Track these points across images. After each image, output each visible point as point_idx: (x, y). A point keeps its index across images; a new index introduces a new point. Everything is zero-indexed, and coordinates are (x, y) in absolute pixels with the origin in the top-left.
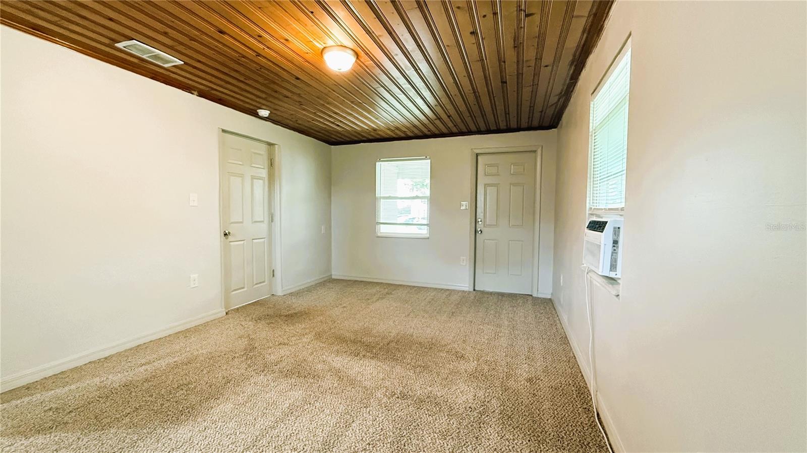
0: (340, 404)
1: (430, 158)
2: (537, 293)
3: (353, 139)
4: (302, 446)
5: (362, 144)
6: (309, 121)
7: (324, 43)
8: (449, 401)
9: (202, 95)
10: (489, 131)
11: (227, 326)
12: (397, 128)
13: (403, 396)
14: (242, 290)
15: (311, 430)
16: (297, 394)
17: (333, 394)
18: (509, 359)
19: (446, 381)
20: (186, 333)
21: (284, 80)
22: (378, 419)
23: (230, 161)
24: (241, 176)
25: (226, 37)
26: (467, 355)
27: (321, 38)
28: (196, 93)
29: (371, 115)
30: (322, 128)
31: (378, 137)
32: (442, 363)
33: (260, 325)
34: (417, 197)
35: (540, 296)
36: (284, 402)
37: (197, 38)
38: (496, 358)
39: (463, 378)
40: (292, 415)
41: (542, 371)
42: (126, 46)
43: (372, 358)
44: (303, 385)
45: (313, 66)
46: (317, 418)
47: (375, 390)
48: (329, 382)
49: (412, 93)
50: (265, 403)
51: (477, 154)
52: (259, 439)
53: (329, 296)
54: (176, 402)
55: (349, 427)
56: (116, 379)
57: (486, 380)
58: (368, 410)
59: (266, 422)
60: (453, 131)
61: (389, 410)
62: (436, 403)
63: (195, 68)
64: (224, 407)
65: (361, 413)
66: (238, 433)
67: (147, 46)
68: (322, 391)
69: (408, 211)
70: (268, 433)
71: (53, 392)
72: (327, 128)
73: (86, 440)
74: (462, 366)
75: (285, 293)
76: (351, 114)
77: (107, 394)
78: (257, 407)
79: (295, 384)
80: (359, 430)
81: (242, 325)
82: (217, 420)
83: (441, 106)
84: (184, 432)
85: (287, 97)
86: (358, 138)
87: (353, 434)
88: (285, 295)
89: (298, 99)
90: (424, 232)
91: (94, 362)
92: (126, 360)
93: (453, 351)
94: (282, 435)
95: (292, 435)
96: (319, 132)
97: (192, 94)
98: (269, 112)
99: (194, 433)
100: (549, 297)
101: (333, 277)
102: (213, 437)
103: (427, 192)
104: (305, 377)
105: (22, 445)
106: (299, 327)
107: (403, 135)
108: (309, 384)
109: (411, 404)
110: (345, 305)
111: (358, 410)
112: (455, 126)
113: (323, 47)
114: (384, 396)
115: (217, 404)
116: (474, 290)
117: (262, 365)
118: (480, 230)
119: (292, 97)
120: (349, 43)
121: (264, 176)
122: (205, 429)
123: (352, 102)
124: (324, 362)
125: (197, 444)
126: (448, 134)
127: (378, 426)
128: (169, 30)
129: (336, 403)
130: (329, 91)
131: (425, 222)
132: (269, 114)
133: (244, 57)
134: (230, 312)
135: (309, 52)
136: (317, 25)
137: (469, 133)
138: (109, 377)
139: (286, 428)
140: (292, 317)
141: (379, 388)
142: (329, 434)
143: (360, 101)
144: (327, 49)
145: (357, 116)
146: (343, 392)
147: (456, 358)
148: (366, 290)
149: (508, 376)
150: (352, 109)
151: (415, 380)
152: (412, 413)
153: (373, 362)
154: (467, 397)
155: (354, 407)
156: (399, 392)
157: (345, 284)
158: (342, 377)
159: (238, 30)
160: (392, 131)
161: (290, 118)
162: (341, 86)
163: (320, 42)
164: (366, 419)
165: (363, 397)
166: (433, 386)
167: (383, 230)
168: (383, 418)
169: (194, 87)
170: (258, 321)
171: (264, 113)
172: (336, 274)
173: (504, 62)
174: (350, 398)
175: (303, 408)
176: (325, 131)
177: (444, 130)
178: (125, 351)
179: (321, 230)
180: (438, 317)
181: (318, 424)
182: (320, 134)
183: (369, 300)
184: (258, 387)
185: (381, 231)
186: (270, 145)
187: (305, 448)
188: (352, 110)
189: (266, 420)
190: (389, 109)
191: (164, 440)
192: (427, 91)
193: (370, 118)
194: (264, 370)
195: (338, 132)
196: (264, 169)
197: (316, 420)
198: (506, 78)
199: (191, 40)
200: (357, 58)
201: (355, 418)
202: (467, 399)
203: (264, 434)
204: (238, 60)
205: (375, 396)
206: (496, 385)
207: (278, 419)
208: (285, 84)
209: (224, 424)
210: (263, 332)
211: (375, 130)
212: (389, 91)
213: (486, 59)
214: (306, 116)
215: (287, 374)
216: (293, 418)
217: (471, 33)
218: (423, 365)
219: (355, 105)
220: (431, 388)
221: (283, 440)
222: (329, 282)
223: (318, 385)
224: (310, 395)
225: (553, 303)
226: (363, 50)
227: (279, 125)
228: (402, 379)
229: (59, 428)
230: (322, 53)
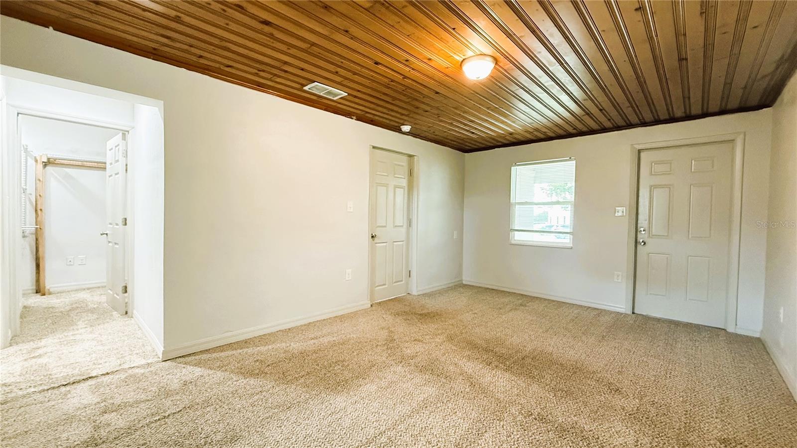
0: (473, 410)
1: (575, 159)
2: (736, 328)
3: (488, 145)
4: (436, 441)
5: (496, 149)
6: (445, 132)
7: (464, 56)
8: (601, 438)
9: (359, 119)
10: (657, 122)
11: (372, 317)
12: (537, 130)
13: (542, 419)
14: (384, 287)
15: (444, 429)
16: (430, 391)
17: (465, 398)
18: (688, 407)
19: (595, 415)
20: (341, 318)
21: (425, 96)
22: (512, 436)
23: (378, 173)
24: (386, 185)
25: (380, 66)
26: (624, 389)
27: (461, 51)
28: (355, 118)
29: (509, 120)
30: (458, 138)
31: (514, 140)
32: (590, 393)
33: (397, 320)
34: (558, 203)
35: (739, 332)
36: (419, 394)
37: (357, 72)
38: (669, 401)
39: (619, 416)
40: (426, 409)
41: (745, 433)
42: (311, 88)
43: (505, 371)
44: (436, 383)
45: (452, 78)
46: (450, 418)
47: (509, 405)
48: (460, 385)
49: (556, 90)
50: (403, 392)
51: (639, 150)
52: (398, 423)
53: (461, 300)
54: (335, 374)
55: (481, 436)
56: (296, 346)
57: (653, 426)
58: (502, 423)
59: (404, 409)
60: (607, 127)
61: (525, 430)
62: (583, 437)
63: (355, 97)
64: (370, 388)
65: (494, 425)
66: (381, 413)
67: (324, 86)
68: (454, 393)
69: (544, 218)
70: (405, 420)
71: (259, 348)
72: (462, 136)
73: (277, 389)
74: (618, 401)
75: (420, 293)
76: (487, 120)
77: (291, 357)
78: (396, 394)
79: (429, 380)
80: (492, 442)
81: (384, 318)
82: (365, 397)
83: (591, 99)
84: (340, 401)
85: (427, 111)
86: (493, 143)
87: (486, 445)
88: (419, 295)
89: (436, 112)
90: (566, 241)
91: (282, 331)
92: (302, 333)
93: (605, 380)
94: (417, 426)
95: (427, 428)
96: (454, 141)
97: (352, 119)
98: (410, 127)
99: (348, 403)
100: (757, 335)
101: (464, 282)
102: (362, 411)
103: (571, 197)
104: (438, 376)
105: (243, 382)
106: (432, 327)
107: (542, 136)
108: (442, 383)
109: (551, 430)
110: (476, 312)
111: (491, 421)
112: (609, 120)
113: (462, 59)
114: (519, 413)
115: (365, 383)
116: (633, 313)
117: (400, 357)
118: (643, 241)
119: (432, 111)
120: (488, 50)
121: (405, 185)
122: (356, 402)
123: (488, 108)
124: (456, 364)
125: (350, 414)
126: (599, 130)
127: (512, 444)
128: (339, 70)
129: (469, 408)
130: (466, 100)
131: (568, 230)
132: (411, 129)
133: (392, 81)
134: (374, 305)
135: (449, 66)
136: (458, 39)
137: (630, 126)
138: (292, 344)
139: (421, 420)
140: (426, 316)
141: (514, 403)
142: (462, 437)
143: (497, 107)
144: (465, 61)
145: (493, 121)
146: (475, 399)
147: (609, 390)
148: (497, 299)
149: (688, 428)
150: (489, 115)
151: (556, 405)
152: (552, 440)
153: (507, 375)
154: (626, 440)
155: (487, 418)
156: (537, 413)
157: (476, 290)
158: (474, 384)
159: (389, 59)
160: (530, 133)
161: (428, 131)
162: (477, 93)
163: (460, 55)
164: (500, 432)
165: (496, 409)
166: (578, 416)
167: (518, 237)
168: (518, 436)
169: (354, 113)
170: (397, 316)
171: (406, 128)
172: (467, 279)
173: (685, 35)
174: (483, 406)
175: (436, 405)
176: (461, 140)
177: (594, 126)
178: (301, 326)
179: (453, 236)
180: (584, 338)
181: (451, 425)
182: (455, 143)
183: (501, 309)
184: (397, 376)
185: (515, 239)
186: (410, 156)
187: (439, 444)
188: (488, 117)
189: (403, 408)
190: (528, 110)
191: (326, 404)
192: (573, 85)
193: (506, 122)
194: (402, 361)
195: (472, 139)
196: (404, 178)
197: (449, 420)
198: (686, 52)
199: (354, 74)
200: (496, 64)
201: (487, 428)
202: (626, 443)
203: (402, 420)
204: (388, 84)
205: (509, 411)
206: (668, 436)
207: (414, 410)
208: (425, 100)
209: (370, 402)
210: (401, 328)
211: (511, 134)
212: (528, 92)
213: (657, 36)
214: (443, 127)
215: (423, 370)
216: (427, 412)
217: (636, 10)
218: (565, 389)
219: (492, 110)
220: (576, 418)
221: (418, 430)
222: (460, 286)
223: (450, 386)
224: (443, 394)
225: (763, 345)
226: (502, 54)
227: (419, 138)
228: (540, 400)
229: (263, 375)
230: (461, 65)
